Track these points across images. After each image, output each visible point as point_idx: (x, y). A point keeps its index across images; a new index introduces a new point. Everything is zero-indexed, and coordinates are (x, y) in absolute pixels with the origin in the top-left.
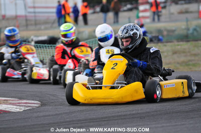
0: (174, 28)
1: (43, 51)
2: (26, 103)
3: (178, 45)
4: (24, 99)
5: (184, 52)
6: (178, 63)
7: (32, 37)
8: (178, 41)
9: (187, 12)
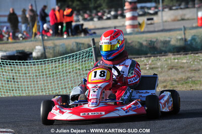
3: (175, 59)
5: (181, 67)
6: (176, 81)
9: (183, 19)
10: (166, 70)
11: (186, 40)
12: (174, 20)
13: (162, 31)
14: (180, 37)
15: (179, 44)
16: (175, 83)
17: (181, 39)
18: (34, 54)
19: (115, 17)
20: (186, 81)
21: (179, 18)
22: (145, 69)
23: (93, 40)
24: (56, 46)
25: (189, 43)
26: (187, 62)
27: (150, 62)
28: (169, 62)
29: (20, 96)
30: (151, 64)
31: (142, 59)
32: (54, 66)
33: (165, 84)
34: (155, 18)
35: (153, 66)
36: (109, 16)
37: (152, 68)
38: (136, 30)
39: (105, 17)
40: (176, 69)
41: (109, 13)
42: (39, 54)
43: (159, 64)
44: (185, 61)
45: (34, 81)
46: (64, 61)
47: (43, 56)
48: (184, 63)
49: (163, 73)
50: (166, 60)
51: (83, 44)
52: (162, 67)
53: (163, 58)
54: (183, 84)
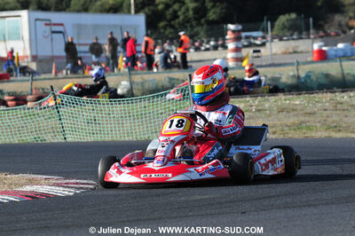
0: (277, 76)
2: (77, 183)
3: (286, 100)
5: (293, 110)
6: (287, 126)
8: (285, 95)
9: (295, 52)
10: (276, 112)
11: (299, 77)
12: (285, 53)
13: (270, 65)
14: (292, 74)
15: (290, 81)
16: (286, 128)
17: (294, 76)
18: (119, 91)
19: (215, 48)
20: (299, 126)
21: (291, 50)
22: (251, 111)
23: (190, 75)
24: (142, 83)
25: (303, 80)
26: (300, 104)
27: (257, 103)
28: (280, 103)
29: (103, 142)
30: (257, 106)
31: (248, 99)
32: (143, 105)
33: (274, 129)
34: (262, 49)
35: (260, 108)
36: (208, 46)
37: (259, 110)
38: (239, 63)
39: (203, 48)
40: (288, 112)
41: (208, 43)
42: (125, 90)
43: (267, 105)
44: (298, 103)
45: (119, 124)
46: (155, 100)
47: (130, 94)
48: (296, 105)
49: (273, 117)
50: (276, 101)
51: (177, 79)
52: (270, 109)
53: (272, 98)
54: (295, 130)
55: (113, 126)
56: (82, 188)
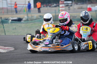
0: (75, 16)
1: (15, 24)
2: (8, 48)
4: (7, 46)
7: (10, 18)
8: (78, 22)
9: (81, 8)
18: (24, 19)
24: (32, 16)
32: (31, 24)
34: (71, 7)
41: (53, 4)
47: (27, 20)
55: (21, 30)
56: (9, 50)
